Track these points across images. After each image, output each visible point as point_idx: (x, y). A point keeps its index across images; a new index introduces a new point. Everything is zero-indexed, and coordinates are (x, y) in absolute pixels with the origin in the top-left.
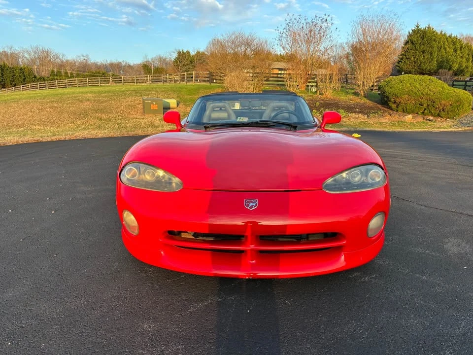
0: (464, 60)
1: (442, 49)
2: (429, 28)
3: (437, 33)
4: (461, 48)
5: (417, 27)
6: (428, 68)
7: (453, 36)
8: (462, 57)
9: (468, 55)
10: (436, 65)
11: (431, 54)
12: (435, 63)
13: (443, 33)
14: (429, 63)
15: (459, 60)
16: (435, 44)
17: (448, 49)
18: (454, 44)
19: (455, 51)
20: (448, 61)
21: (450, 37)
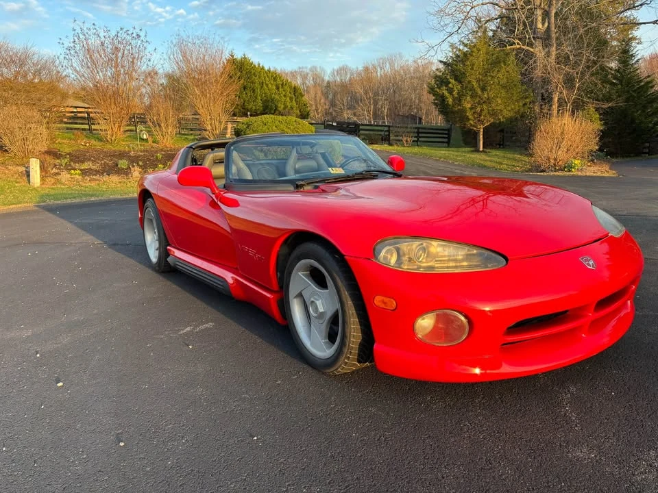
0: (288, 99)
1: (264, 85)
2: (245, 58)
3: (255, 66)
4: (282, 85)
5: (244, 55)
6: (254, 108)
7: (272, 70)
8: (285, 96)
9: (290, 93)
10: (261, 105)
11: (254, 91)
12: (260, 103)
13: (261, 66)
14: (254, 102)
15: (283, 99)
16: (256, 79)
17: (270, 86)
18: (275, 79)
19: (278, 88)
20: (272, 100)
21: (269, 71)
